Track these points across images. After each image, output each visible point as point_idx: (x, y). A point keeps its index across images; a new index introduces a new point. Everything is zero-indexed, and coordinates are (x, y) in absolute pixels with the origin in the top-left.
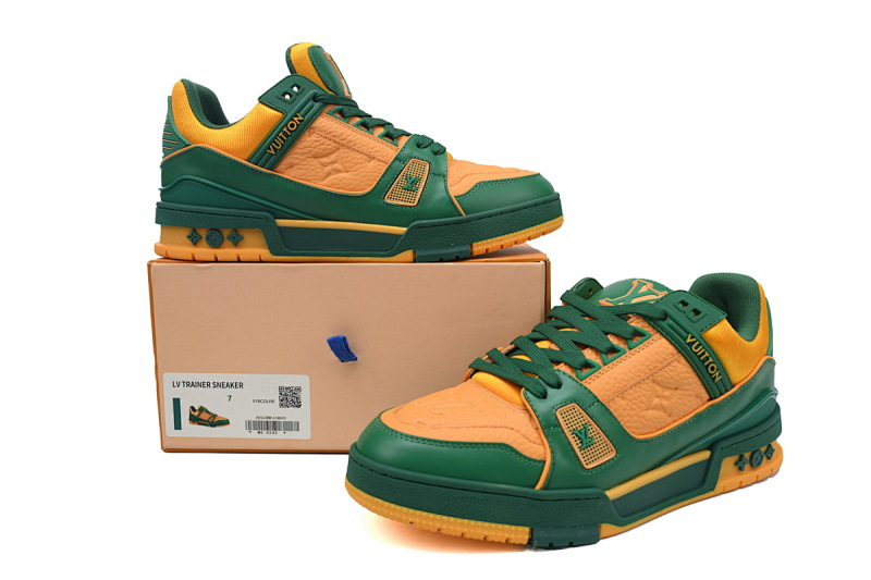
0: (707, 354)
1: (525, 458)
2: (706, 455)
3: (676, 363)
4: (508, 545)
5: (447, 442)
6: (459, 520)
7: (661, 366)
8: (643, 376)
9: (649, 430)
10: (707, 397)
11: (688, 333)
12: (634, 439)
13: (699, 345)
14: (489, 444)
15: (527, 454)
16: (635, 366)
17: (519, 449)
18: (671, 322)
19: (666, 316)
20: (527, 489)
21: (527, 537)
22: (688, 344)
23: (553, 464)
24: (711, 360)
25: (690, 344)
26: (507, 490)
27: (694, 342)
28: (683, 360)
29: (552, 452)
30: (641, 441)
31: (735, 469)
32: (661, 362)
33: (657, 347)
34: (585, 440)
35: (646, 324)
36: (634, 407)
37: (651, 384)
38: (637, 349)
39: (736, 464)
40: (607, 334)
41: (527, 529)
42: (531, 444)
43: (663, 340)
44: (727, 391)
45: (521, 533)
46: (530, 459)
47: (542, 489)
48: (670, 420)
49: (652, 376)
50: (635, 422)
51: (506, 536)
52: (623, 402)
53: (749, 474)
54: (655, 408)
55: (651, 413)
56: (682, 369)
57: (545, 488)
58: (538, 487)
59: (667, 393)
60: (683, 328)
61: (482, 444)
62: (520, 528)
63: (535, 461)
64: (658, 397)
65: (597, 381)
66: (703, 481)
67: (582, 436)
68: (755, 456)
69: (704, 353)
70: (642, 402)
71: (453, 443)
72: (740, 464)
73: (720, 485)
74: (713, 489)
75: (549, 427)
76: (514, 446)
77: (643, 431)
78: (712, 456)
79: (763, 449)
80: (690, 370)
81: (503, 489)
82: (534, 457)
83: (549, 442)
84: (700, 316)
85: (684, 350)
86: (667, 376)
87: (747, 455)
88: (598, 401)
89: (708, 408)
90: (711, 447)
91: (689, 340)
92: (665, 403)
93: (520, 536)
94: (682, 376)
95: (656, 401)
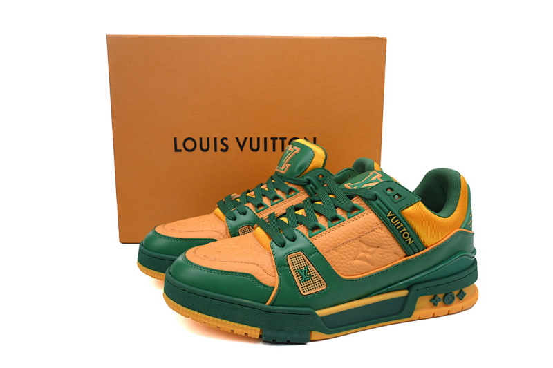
0: (402, 225)
1: (262, 284)
2: (404, 293)
3: (379, 230)
4: (246, 338)
5: (214, 270)
6: (216, 319)
7: (367, 231)
8: (353, 237)
9: (355, 273)
10: (404, 254)
11: (390, 210)
12: (342, 278)
13: (396, 219)
14: (240, 274)
15: (263, 282)
16: (348, 230)
17: (259, 278)
18: (379, 202)
19: (376, 198)
20: (260, 304)
21: (258, 334)
22: (389, 217)
23: (279, 290)
24: (405, 229)
25: (390, 218)
26: (247, 303)
27: (393, 217)
28: (384, 228)
29: (280, 282)
30: (347, 280)
31: (431, 304)
32: (368, 229)
33: (367, 218)
34: (304, 276)
35: (363, 202)
36: (344, 257)
37: (359, 243)
38: (352, 218)
39: (431, 301)
40: (336, 207)
41: (258, 329)
42: (268, 276)
43: (372, 214)
44: (419, 251)
45: (255, 332)
46: (265, 286)
47: (269, 305)
48: (372, 267)
49: (359, 238)
50: (344, 267)
51: (245, 332)
52: (337, 253)
53: (441, 308)
54: (360, 259)
55: (357, 262)
56: (383, 234)
57: (272, 304)
58: (267, 304)
59: (370, 250)
60: (386, 207)
61: (236, 273)
62: (254, 328)
63: (268, 287)
64: (363, 252)
65: (321, 238)
66: (402, 310)
67: (303, 274)
68: (447, 296)
69: (399, 224)
70: (350, 254)
71: (218, 271)
72: (434, 301)
73: (416, 314)
74: (410, 316)
75: (281, 265)
76: (256, 276)
77: (350, 273)
78: (409, 294)
79: (455, 293)
80: (389, 235)
81: (245, 303)
82: (268, 284)
83: (279, 275)
84: (401, 198)
85: (386, 222)
86: (371, 238)
87: (441, 296)
88: (318, 252)
89: (403, 262)
90: (408, 289)
91: (389, 215)
92: (368, 256)
93: (253, 333)
94: (383, 239)
95: (361, 254)
